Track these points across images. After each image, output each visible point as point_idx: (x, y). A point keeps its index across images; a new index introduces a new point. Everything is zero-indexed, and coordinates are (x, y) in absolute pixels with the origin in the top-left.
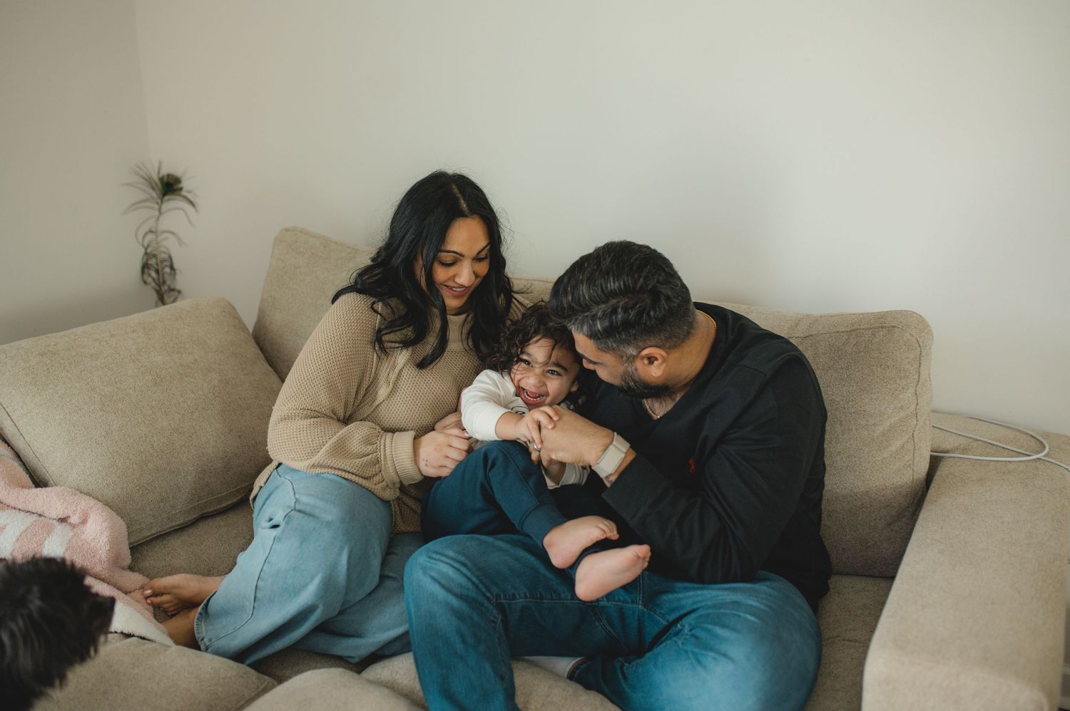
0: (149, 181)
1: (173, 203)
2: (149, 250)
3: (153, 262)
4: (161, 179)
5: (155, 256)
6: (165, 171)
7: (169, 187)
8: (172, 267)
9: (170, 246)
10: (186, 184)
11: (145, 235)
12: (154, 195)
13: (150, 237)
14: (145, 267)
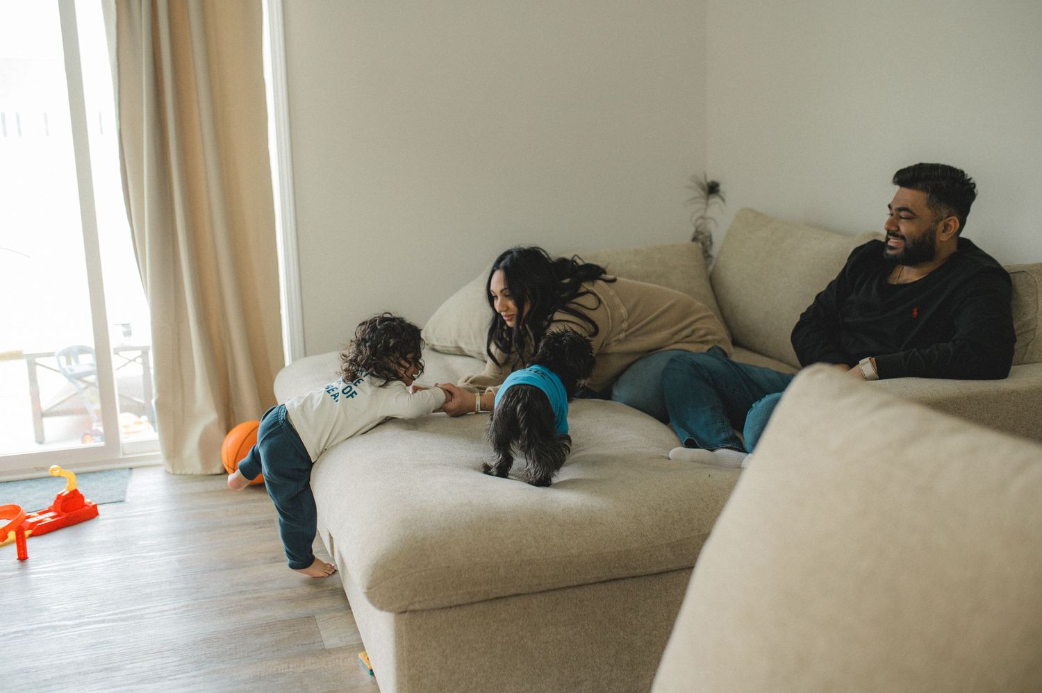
0: (701, 185)
1: (715, 200)
2: (699, 229)
3: (700, 237)
4: (708, 184)
5: (702, 233)
6: (710, 179)
7: (713, 189)
8: (711, 241)
9: (711, 226)
10: (722, 188)
11: (698, 219)
12: (703, 193)
13: (700, 221)
14: (695, 239)
